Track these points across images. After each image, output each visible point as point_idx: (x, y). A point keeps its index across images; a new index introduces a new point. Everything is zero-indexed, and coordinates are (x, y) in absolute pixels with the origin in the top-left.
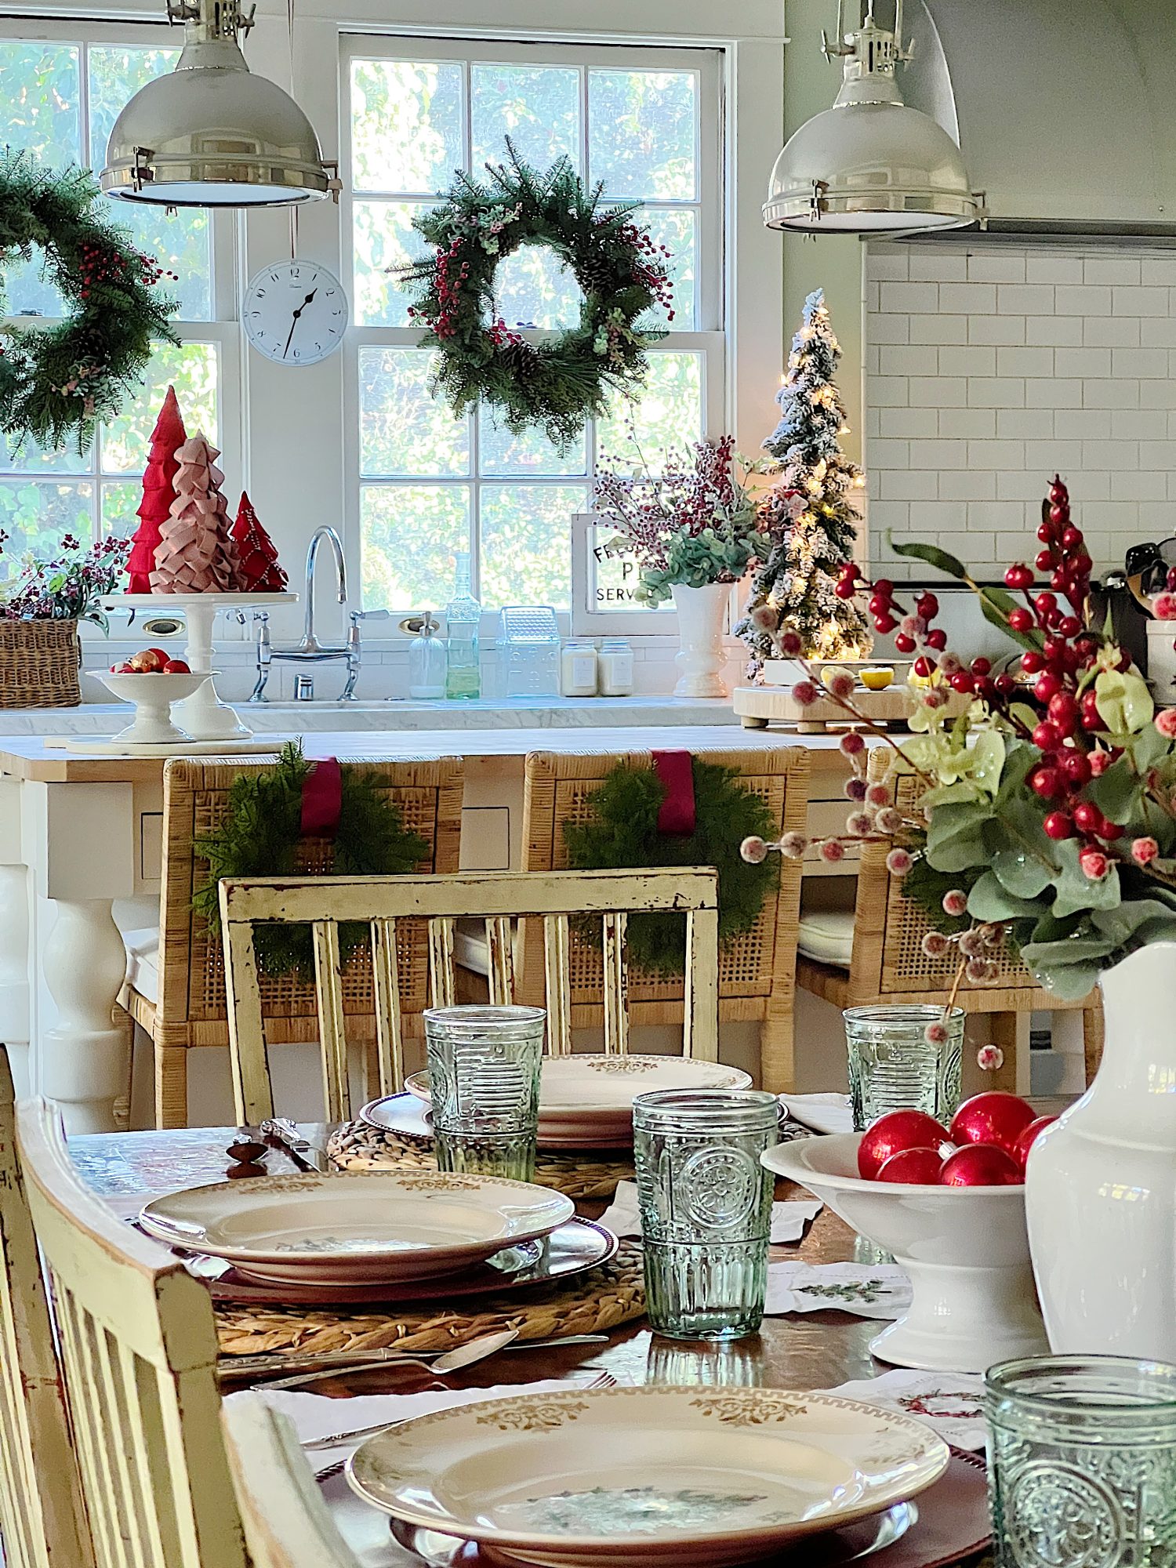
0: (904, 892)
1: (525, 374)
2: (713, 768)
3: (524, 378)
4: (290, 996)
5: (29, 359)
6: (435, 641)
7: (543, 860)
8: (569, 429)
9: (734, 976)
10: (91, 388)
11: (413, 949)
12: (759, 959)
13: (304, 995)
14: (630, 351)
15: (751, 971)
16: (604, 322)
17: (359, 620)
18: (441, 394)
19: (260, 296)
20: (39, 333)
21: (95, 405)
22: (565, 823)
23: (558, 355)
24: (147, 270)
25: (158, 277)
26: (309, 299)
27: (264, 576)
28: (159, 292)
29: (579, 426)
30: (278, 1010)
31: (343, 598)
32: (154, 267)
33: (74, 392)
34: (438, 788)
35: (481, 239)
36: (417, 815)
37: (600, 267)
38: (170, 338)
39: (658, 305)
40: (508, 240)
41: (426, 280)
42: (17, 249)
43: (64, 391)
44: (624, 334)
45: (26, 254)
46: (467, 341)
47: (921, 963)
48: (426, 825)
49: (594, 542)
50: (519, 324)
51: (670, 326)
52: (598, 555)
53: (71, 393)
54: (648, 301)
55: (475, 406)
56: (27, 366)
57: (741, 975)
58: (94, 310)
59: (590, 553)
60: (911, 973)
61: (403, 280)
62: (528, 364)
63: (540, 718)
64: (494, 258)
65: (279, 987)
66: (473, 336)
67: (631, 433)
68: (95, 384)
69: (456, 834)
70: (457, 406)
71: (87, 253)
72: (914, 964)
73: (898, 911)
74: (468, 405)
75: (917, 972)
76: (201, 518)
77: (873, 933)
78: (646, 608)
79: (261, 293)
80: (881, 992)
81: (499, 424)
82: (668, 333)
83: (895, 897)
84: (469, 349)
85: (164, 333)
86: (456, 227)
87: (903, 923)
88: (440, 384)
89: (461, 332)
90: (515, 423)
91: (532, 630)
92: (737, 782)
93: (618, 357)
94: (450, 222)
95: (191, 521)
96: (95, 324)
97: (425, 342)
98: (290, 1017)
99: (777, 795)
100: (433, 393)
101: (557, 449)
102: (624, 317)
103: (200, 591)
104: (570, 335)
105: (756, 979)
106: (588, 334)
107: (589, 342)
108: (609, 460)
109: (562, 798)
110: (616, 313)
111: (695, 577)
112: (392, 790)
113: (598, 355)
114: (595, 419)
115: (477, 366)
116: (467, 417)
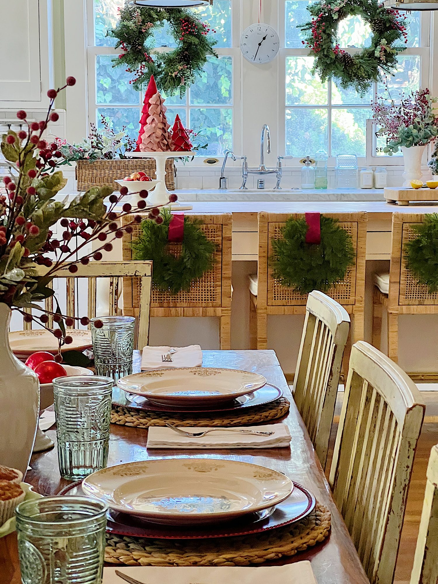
0: (407, 267)
1: (347, 65)
2: (329, 219)
3: (347, 67)
4: (170, 300)
5: (163, 63)
6: (311, 167)
7: (264, 252)
8: (365, 87)
9: (340, 297)
10: (183, 73)
11: (215, 284)
12: (349, 291)
13: (175, 300)
14: (389, 56)
15: (346, 295)
16: (380, 44)
17: (281, 159)
18: (316, 74)
19: (246, 38)
20: (167, 54)
21: (185, 80)
22: (272, 238)
23: (362, 58)
24: (204, 29)
25: (208, 32)
26: (264, 38)
27: (182, 146)
28: (209, 37)
29: (369, 85)
30: (165, 305)
31: (269, 151)
32: (207, 28)
33: (177, 75)
34: (222, 225)
35: (332, 13)
36: (214, 235)
37: (379, 23)
38: (214, 54)
39: (402, 37)
40: (342, 14)
41: (311, 30)
42: (158, 23)
43: (173, 75)
44: (386, 49)
45: (162, 24)
46: (325, 53)
47: (415, 294)
48: (218, 238)
49: (376, 130)
50: (348, 46)
51: (406, 45)
52: (377, 135)
53: (176, 76)
54: (398, 36)
55: (330, 78)
56: (162, 66)
57: (343, 297)
58: (186, 45)
59: (374, 134)
60: (411, 298)
61: (302, 30)
62: (348, 62)
63: (337, 197)
64: (337, 20)
65: (165, 296)
66: (328, 51)
67: (386, 88)
68: (185, 72)
69: (229, 242)
70: (323, 78)
71: (183, 23)
72: (412, 295)
73: (404, 274)
75: (413, 298)
76: (156, 125)
77: (395, 282)
78: (388, 155)
79: (247, 36)
80: (399, 305)
81: (338, 85)
82: (406, 48)
83: (403, 269)
84: (327, 56)
85: (212, 52)
86: (322, 10)
87: (406, 279)
88: (316, 70)
89: (323, 50)
90: (345, 85)
92: (337, 224)
93: (384, 59)
94: (320, 7)
95: (154, 125)
96: (186, 50)
97: (309, 55)
98: (170, 307)
99: (354, 229)
100: (313, 73)
101: (360, 94)
102: (387, 42)
103: (155, 151)
104: (366, 49)
105: (349, 298)
106: (373, 49)
107: (373, 52)
108: (379, 99)
109: (271, 229)
110: (384, 41)
111: (408, 143)
112: (205, 225)
113: (376, 57)
114: (376, 83)
115: (328, 63)
116: (326, 82)
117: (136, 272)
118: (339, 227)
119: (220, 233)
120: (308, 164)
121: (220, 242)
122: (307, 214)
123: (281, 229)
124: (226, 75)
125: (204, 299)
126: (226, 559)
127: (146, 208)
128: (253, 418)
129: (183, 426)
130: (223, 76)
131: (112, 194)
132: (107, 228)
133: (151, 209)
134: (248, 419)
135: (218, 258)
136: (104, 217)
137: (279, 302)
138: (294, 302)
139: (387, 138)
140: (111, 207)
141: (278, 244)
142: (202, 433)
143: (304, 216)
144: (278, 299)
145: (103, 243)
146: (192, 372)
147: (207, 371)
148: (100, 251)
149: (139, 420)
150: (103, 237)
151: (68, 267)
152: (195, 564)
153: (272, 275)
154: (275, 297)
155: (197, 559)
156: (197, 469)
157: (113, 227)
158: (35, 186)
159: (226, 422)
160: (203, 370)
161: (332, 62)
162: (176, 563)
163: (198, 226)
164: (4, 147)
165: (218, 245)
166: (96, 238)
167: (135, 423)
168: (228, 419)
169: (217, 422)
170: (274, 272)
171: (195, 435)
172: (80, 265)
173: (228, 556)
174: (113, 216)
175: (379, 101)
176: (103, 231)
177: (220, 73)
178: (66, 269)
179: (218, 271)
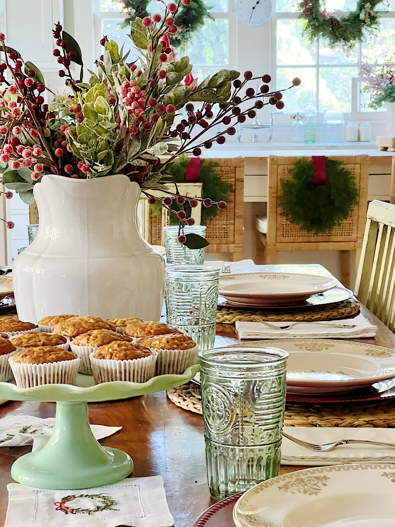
2: (334, 161)
3: (335, 29)
6: (300, 122)
7: (274, 193)
8: (351, 47)
9: (343, 234)
10: (183, 36)
11: (228, 222)
12: (352, 228)
14: (373, 19)
15: (349, 233)
16: (364, 8)
17: (273, 115)
18: (306, 35)
19: (241, 2)
21: (185, 42)
22: (281, 180)
23: (348, 20)
26: (258, 3)
29: (354, 46)
33: (177, 38)
34: (235, 167)
36: (228, 176)
38: (211, 18)
39: (384, 1)
44: (370, 12)
48: (231, 180)
49: (360, 88)
51: (388, 9)
52: (361, 92)
55: (318, 40)
57: (346, 234)
58: (186, 9)
59: (359, 91)
62: (335, 24)
66: (316, 15)
68: (185, 35)
69: (242, 183)
70: (311, 39)
74: (315, 39)
78: (373, 110)
81: (326, 46)
82: (388, 12)
84: (314, 19)
85: (209, 16)
88: (306, 32)
89: (312, 13)
90: (332, 45)
91: (334, 119)
92: (342, 166)
93: (368, 21)
96: (186, 14)
97: (300, 17)
99: (357, 171)
100: (303, 35)
101: (346, 54)
102: (370, 6)
104: (351, 14)
105: (352, 235)
106: (358, 13)
107: (358, 16)
108: (364, 58)
109: (280, 171)
110: (368, 5)
111: (392, 99)
112: (219, 168)
113: (361, 20)
114: (361, 43)
115: (317, 25)
116: (315, 43)
117: (187, 194)
118: (343, 169)
119: (233, 175)
120: (298, 120)
121: (233, 183)
122: (314, 157)
123: (290, 171)
124: (209, 45)
125: (218, 236)
126: (366, 421)
127: (269, 92)
128: (332, 314)
129: (268, 321)
130: (206, 46)
131: (237, 79)
132: (230, 112)
133: (274, 94)
134: (327, 315)
135: (232, 198)
136: (228, 101)
137: (287, 239)
138: (300, 239)
139: (371, 95)
140: (235, 92)
141: (287, 185)
142: (289, 326)
143: (311, 159)
144: (286, 236)
145: (227, 127)
146: (261, 276)
147: (276, 276)
148: (223, 135)
149: (224, 316)
150: (227, 121)
151: (192, 150)
152: (337, 425)
153: (281, 214)
154: (283, 234)
155: (339, 422)
156: (308, 349)
157: (237, 111)
158: (165, 70)
159: (307, 317)
160: (272, 274)
161: (320, 24)
162: (318, 425)
163: (213, 168)
164: (134, 33)
165: (231, 186)
166: (221, 122)
167: (221, 320)
168: (308, 315)
169: (299, 317)
170: (282, 211)
171: (282, 328)
172: (203, 149)
173: (367, 419)
174: (237, 100)
175: (364, 60)
176: (227, 114)
177: (204, 43)
178: (191, 152)
179: (231, 210)
